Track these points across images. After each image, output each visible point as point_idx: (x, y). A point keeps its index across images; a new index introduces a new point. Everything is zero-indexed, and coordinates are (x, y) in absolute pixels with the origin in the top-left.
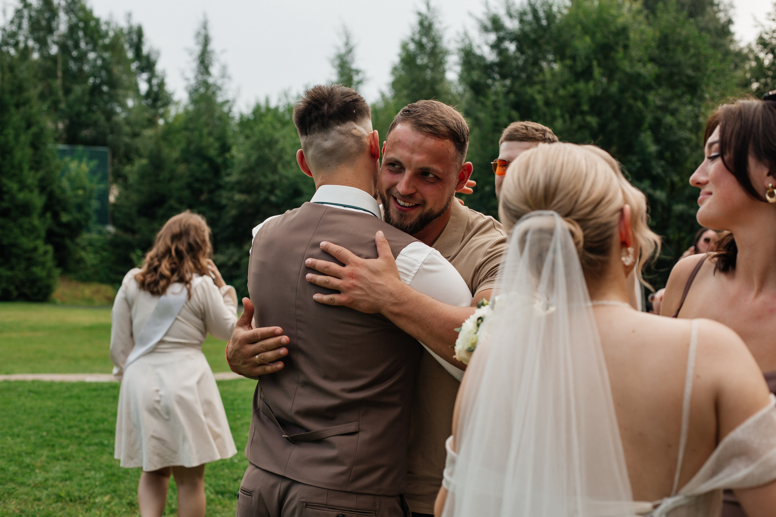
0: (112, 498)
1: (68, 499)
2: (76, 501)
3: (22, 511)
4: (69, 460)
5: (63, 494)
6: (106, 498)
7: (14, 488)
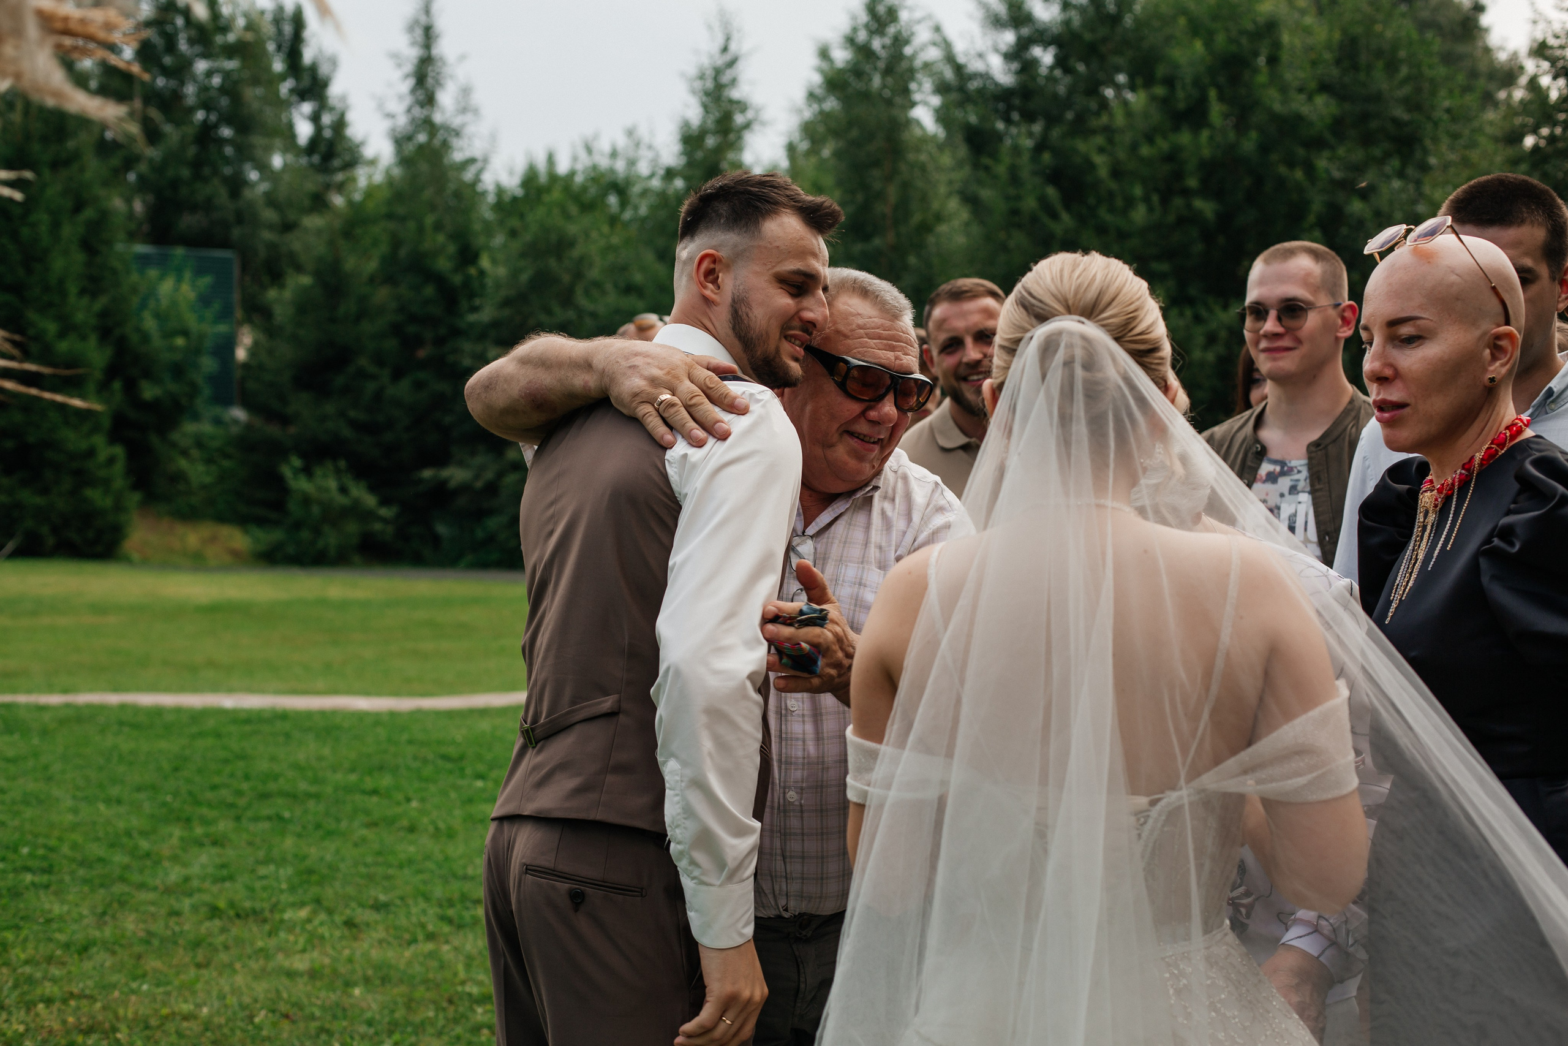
0: (315, 913)
1: (232, 913)
2: (247, 916)
3: (150, 933)
4: (223, 846)
5: (222, 904)
6: (303, 913)
7: (128, 893)
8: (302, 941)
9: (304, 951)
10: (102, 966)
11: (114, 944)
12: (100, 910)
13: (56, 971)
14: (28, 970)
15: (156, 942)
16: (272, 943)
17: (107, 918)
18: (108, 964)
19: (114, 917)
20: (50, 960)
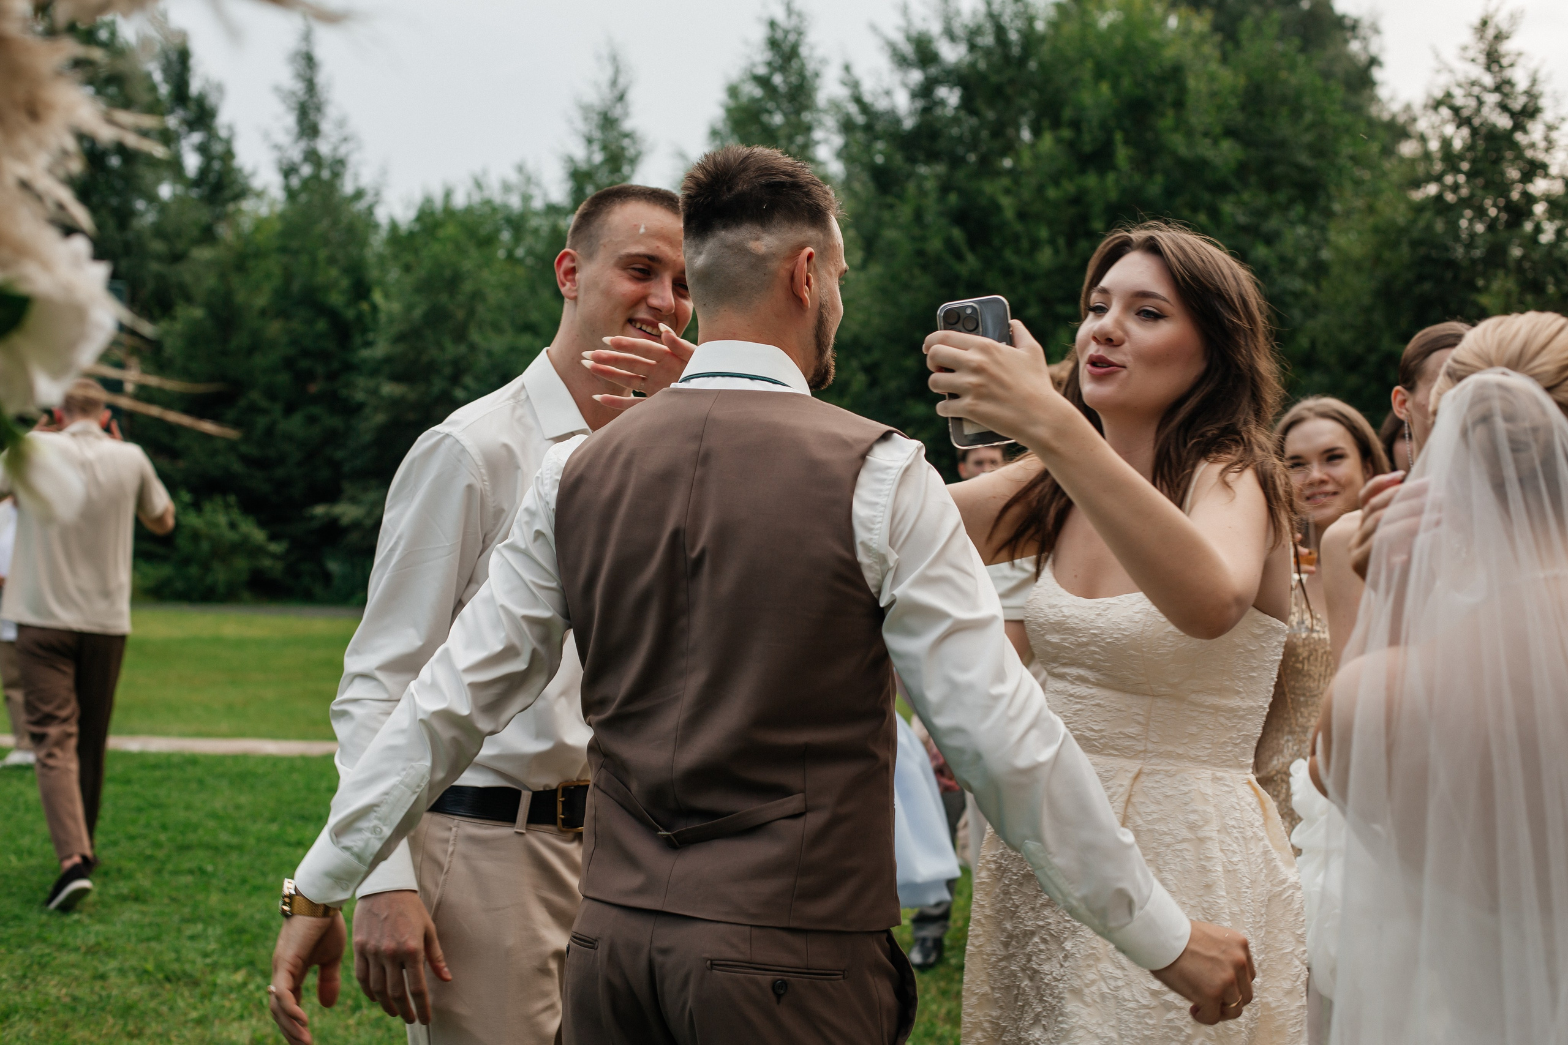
0: (250, 975)
1: (160, 976)
2: (179, 979)
3: (75, 999)
4: (144, 902)
5: (150, 966)
6: (239, 977)
7: (49, 955)
8: (237, 1006)
9: (241, 1018)
10: (25, 1034)
11: (38, 1010)
12: (19, 973)
15: (82, 1010)
17: (27, 981)
18: (32, 1033)
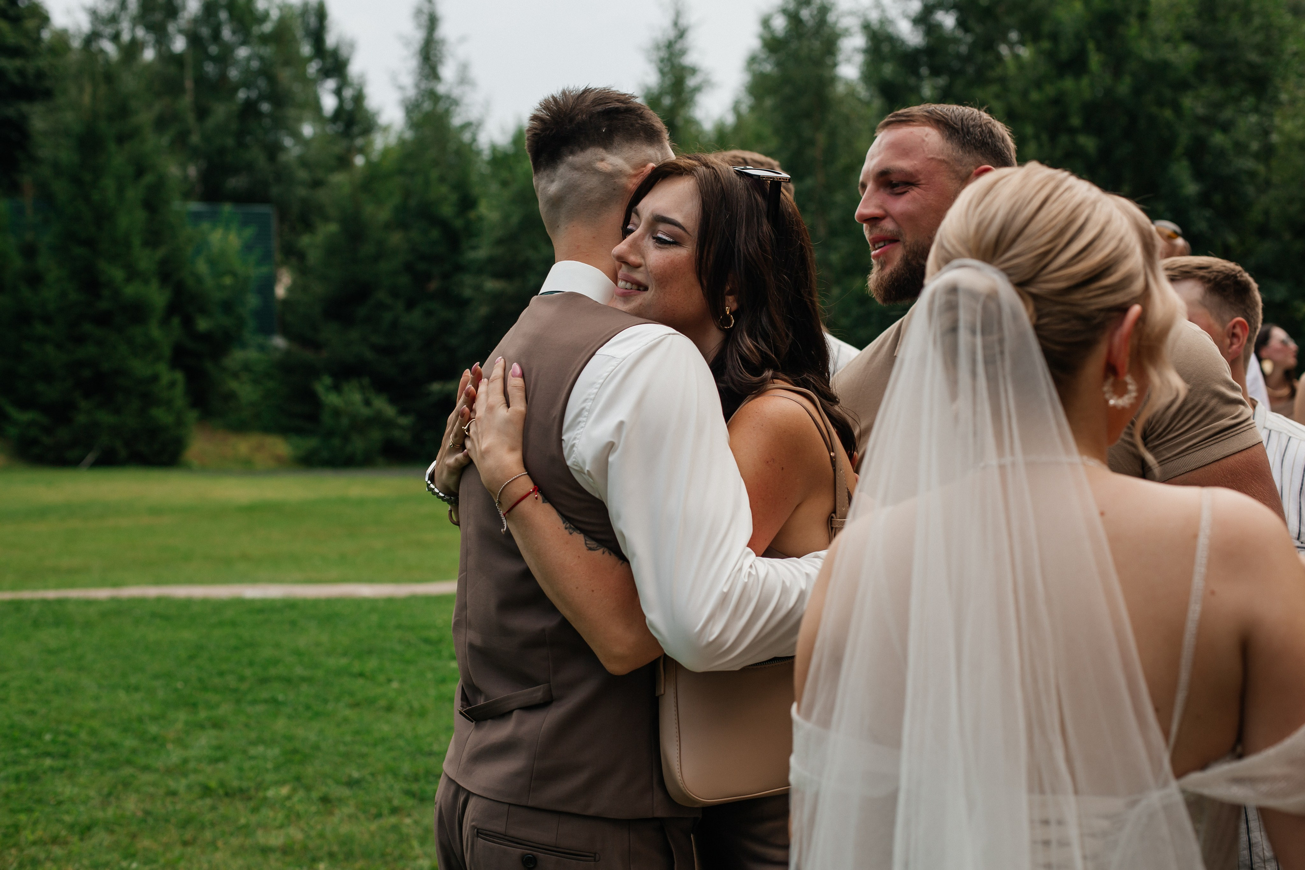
0: (294, 790)
1: (221, 792)
2: (235, 794)
3: (147, 813)
4: (221, 728)
5: (213, 784)
6: (285, 791)
7: (133, 776)
8: (281, 816)
9: (281, 827)
10: (101, 844)
11: (114, 823)
12: (106, 791)
13: (57, 851)
14: (33, 851)
15: (151, 821)
16: (254, 819)
17: (111, 799)
18: (106, 843)
19: (118, 798)
20: (55, 840)
